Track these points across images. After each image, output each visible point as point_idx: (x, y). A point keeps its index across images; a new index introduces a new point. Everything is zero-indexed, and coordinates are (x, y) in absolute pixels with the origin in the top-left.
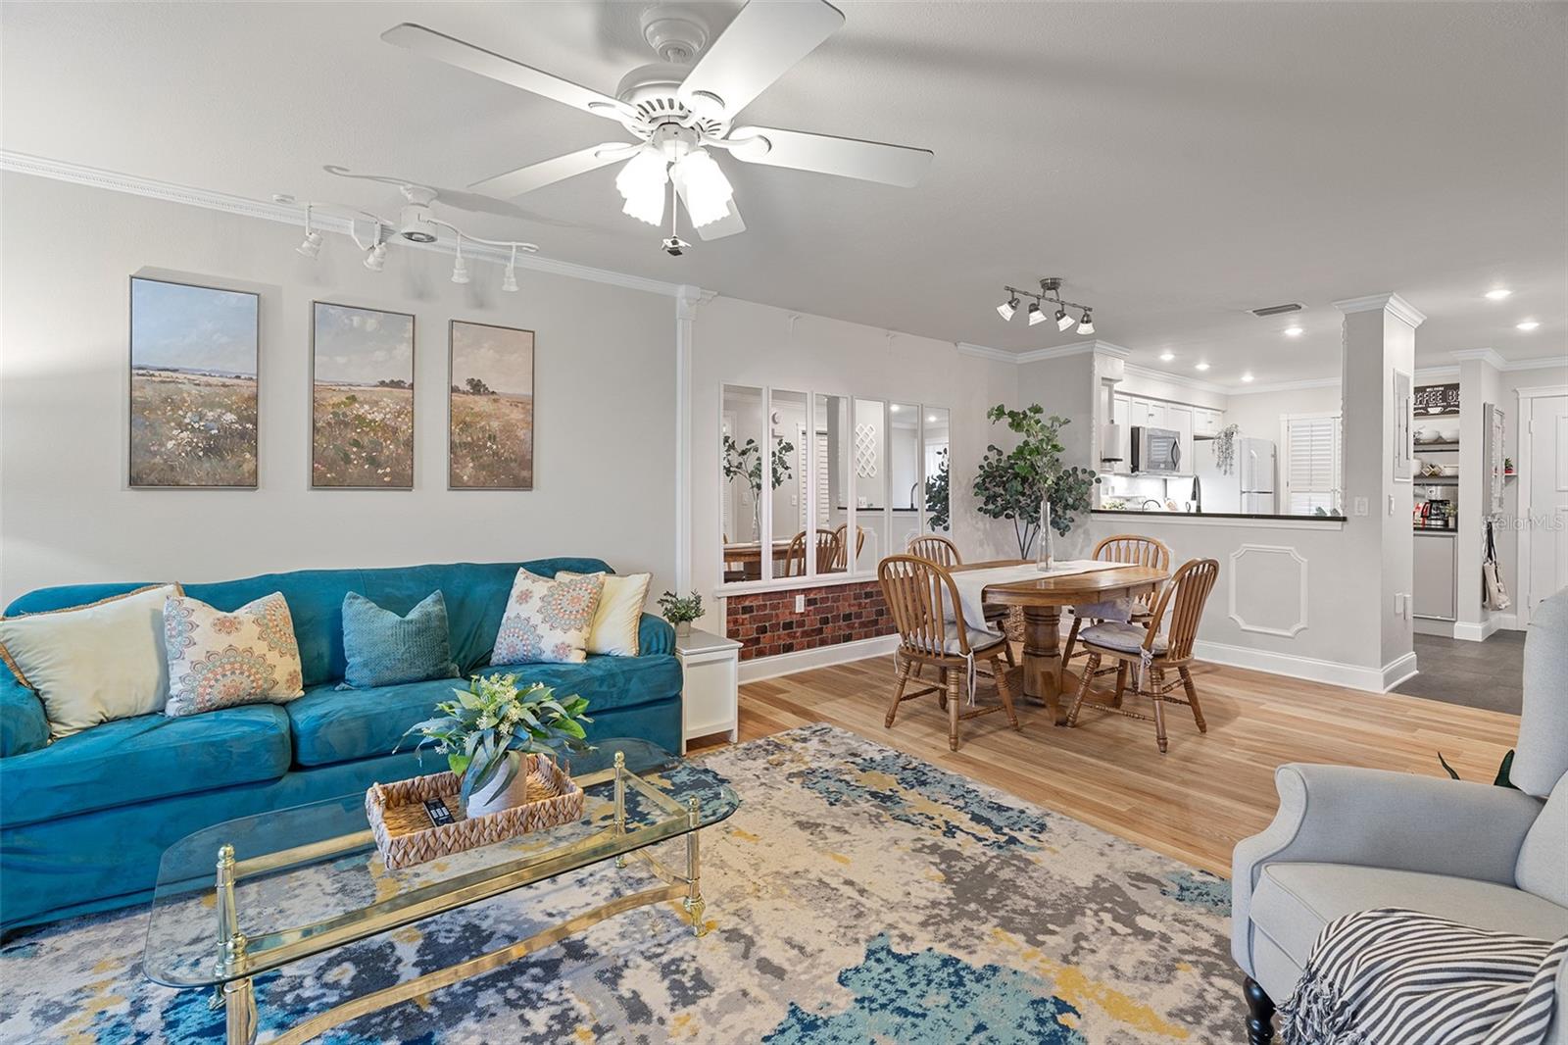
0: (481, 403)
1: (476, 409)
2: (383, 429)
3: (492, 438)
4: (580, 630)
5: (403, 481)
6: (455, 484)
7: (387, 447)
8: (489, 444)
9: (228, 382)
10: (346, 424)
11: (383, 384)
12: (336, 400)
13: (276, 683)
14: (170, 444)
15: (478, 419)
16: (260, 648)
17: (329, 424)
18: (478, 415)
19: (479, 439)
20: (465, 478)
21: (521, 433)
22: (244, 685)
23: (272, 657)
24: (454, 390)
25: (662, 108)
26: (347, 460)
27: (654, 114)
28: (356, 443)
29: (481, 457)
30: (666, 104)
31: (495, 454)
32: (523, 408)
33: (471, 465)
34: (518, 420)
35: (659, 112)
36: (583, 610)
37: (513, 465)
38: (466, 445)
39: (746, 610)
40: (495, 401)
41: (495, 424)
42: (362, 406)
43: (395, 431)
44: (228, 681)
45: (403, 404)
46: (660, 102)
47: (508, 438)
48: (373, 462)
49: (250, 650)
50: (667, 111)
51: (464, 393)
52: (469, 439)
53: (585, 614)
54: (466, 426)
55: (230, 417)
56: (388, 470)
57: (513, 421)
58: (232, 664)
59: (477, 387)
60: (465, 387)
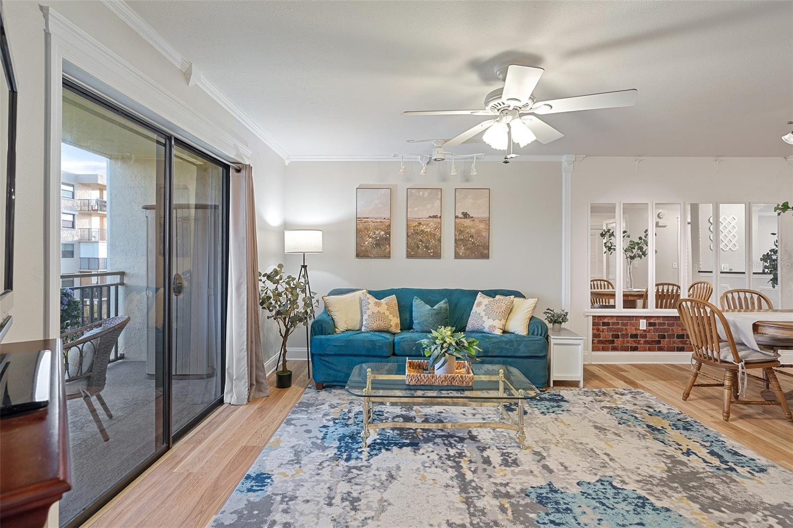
0: (467, 222)
1: (465, 225)
2: (430, 234)
3: (472, 236)
4: (500, 320)
5: (437, 255)
6: (457, 256)
7: (432, 241)
8: (470, 239)
9: (382, 221)
10: (418, 234)
11: (430, 217)
12: (414, 224)
13: (392, 326)
14: (366, 243)
15: (466, 229)
16: (387, 313)
17: (412, 234)
18: (465, 227)
19: (466, 237)
20: (461, 253)
21: (484, 234)
22: (382, 325)
23: (391, 317)
24: (456, 217)
25: (500, 105)
26: (418, 247)
27: (498, 108)
28: (421, 241)
29: (467, 245)
30: (502, 104)
31: (473, 243)
32: (485, 223)
33: (463, 248)
34: (483, 228)
35: (500, 107)
36: (502, 312)
37: (480, 248)
38: (461, 240)
39: (604, 324)
40: (473, 220)
41: (473, 231)
42: (423, 226)
43: (435, 235)
44: (377, 322)
45: (437, 224)
46: (499, 104)
47: (478, 236)
48: (426, 247)
49: (384, 313)
50: (503, 106)
51: (460, 218)
52: (462, 237)
53: (503, 314)
54: (461, 232)
55: (382, 233)
56: (432, 251)
57: (481, 229)
58: (379, 317)
59: (465, 215)
60: (461, 216)
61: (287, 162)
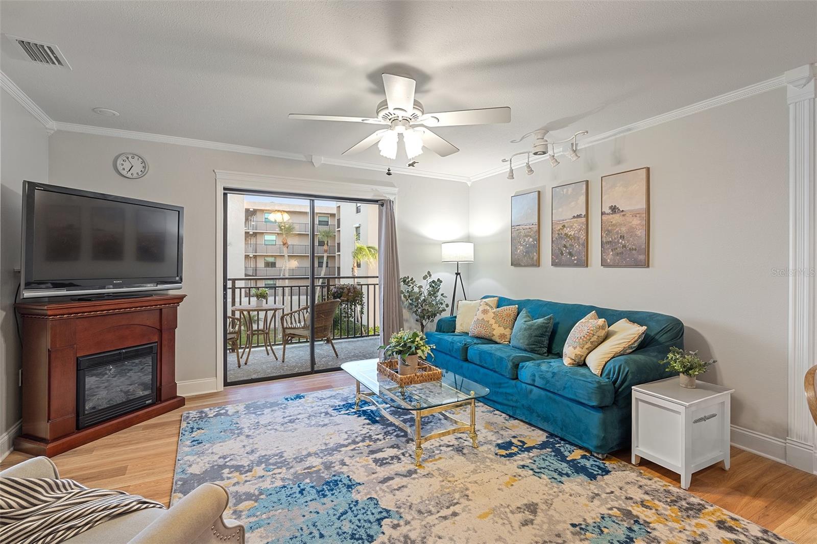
0: (616, 218)
1: (614, 222)
2: (574, 238)
3: (622, 237)
5: (585, 263)
6: (604, 264)
7: (576, 246)
8: (620, 241)
9: (531, 227)
10: (562, 238)
11: (574, 217)
12: (559, 228)
13: (494, 335)
14: (519, 251)
15: (614, 228)
17: (556, 238)
18: (614, 225)
19: (615, 238)
20: (609, 260)
21: (638, 233)
24: (602, 214)
26: (562, 254)
28: (565, 246)
29: (616, 249)
31: (624, 246)
32: (640, 217)
33: (611, 253)
34: (637, 225)
37: (634, 252)
38: (608, 242)
40: (624, 215)
41: (624, 229)
42: (567, 229)
43: (579, 238)
45: (581, 225)
47: (631, 236)
48: (570, 254)
51: (608, 214)
52: (610, 239)
54: (609, 232)
55: (531, 240)
56: (576, 257)
57: (634, 226)
59: (614, 209)
60: (608, 211)
61: (469, 184)
